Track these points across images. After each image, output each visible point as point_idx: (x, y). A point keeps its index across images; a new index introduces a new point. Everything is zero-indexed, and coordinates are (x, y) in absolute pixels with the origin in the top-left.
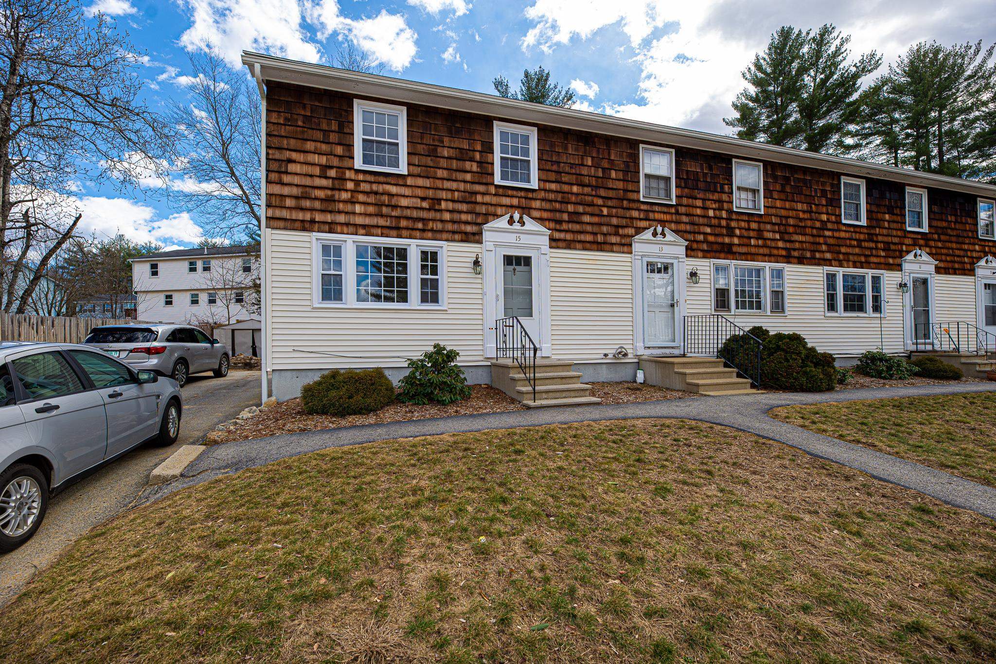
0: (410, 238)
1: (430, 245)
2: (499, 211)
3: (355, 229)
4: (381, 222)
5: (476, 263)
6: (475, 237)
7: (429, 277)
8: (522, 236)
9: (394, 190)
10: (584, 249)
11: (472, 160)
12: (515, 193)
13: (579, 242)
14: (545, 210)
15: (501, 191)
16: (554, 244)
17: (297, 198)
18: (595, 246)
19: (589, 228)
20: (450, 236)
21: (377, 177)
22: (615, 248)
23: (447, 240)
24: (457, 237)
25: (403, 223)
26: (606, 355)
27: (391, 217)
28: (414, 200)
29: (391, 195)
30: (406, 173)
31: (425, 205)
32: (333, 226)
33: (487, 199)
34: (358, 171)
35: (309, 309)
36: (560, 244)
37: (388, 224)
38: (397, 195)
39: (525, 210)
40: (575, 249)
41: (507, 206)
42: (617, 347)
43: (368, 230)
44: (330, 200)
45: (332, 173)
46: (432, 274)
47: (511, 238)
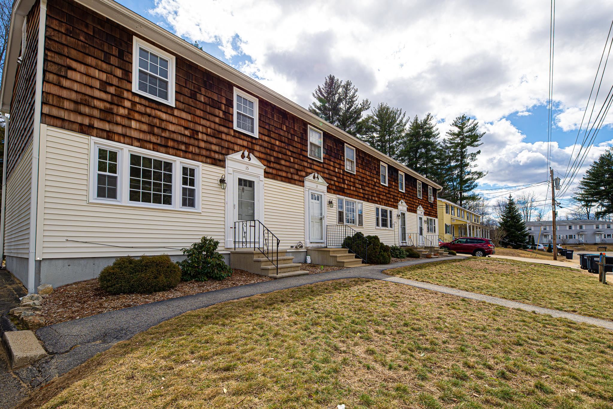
0: (176, 155)
1: (190, 163)
2: (236, 147)
3: (131, 140)
4: (154, 139)
5: (222, 181)
6: (220, 163)
7: (188, 187)
8: (249, 167)
9: (164, 116)
10: (282, 181)
11: (220, 109)
12: (245, 138)
13: (280, 176)
14: (262, 153)
15: (237, 134)
16: (266, 175)
17: (76, 102)
18: (287, 180)
19: (284, 168)
20: (204, 159)
21: (151, 103)
22: (297, 182)
23: (202, 162)
24: (208, 160)
25: (170, 143)
26: (292, 247)
27: (161, 137)
28: (179, 128)
29: (161, 120)
30: (174, 106)
31: (187, 133)
32: (110, 134)
33: (229, 138)
34: (135, 94)
35: (84, 203)
36: (270, 176)
37: (159, 142)
38: (166, 121)
39: (251, 150)
40: (277, 180)
41: (240, 145)
42: (298, 242)
43: (142, 143)
44: (109, 112)
45: (112, 90)
46: (190, 185)
47: (243, 167)
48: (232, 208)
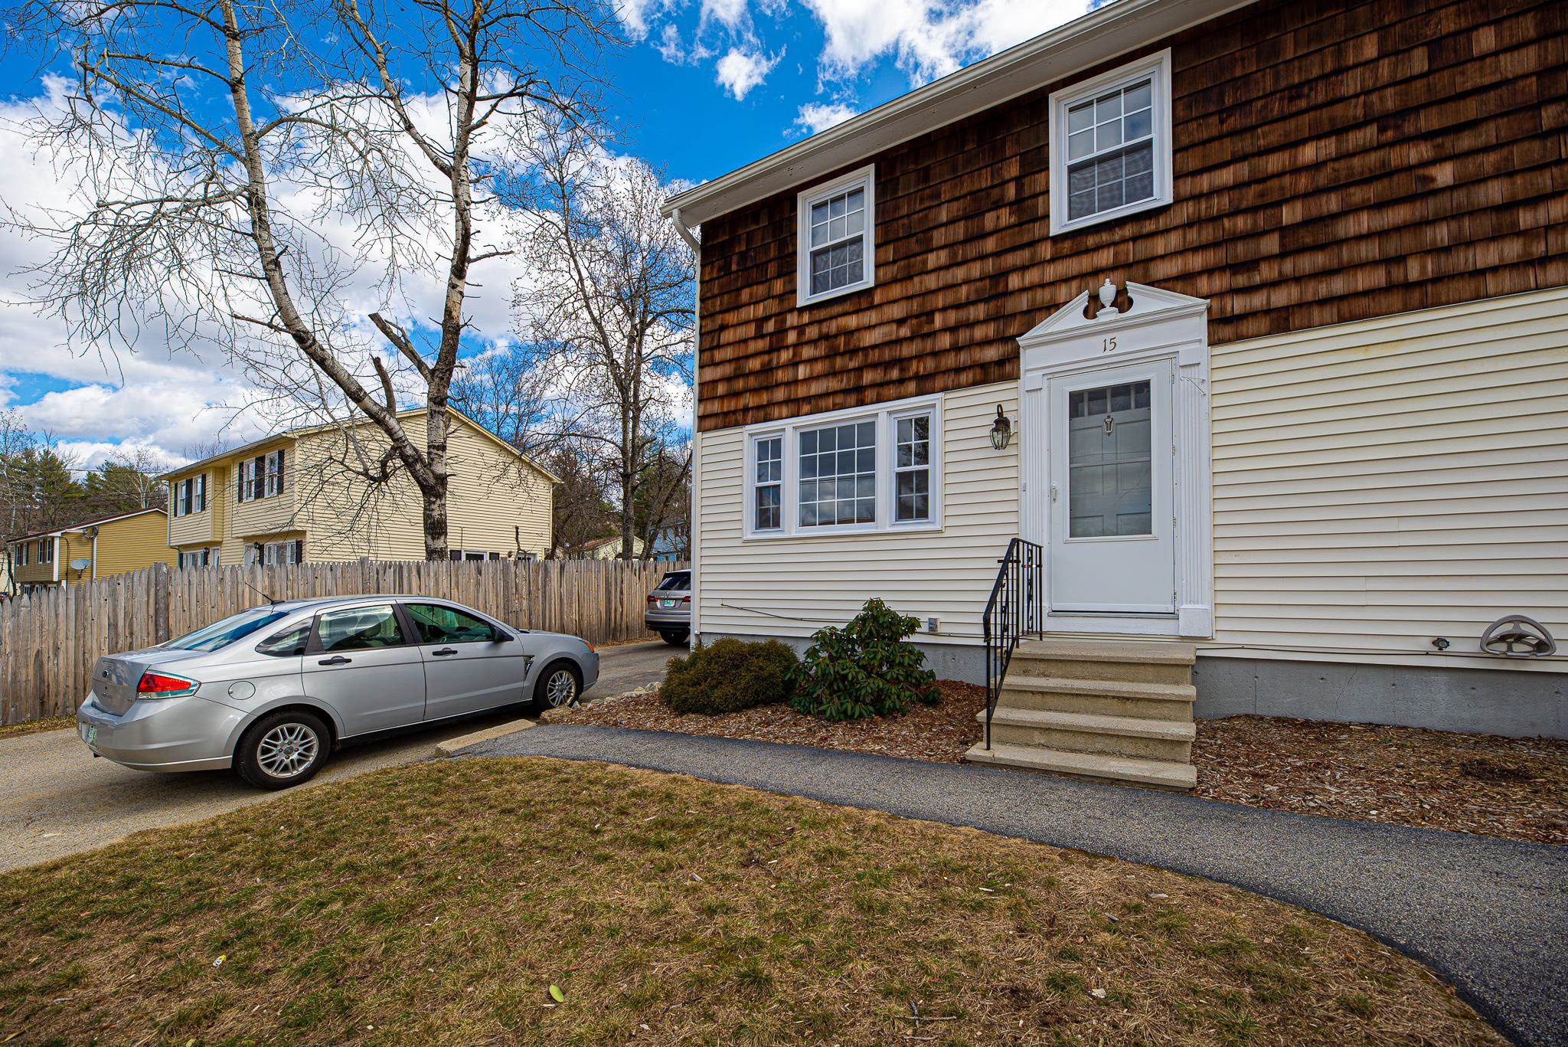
0: (879, 401)
1: (913, 405)
2: (1063, 292)
3: (796, 406)
4: (833, 384)
5: (1002, 424)
6: (1004, 369)
7: (914, 468)
8: (1119, 336)
9: (852, 321)
10: (1342, 319)
12: (1105, 237)
13: (1326, 301)
14: (1195, 250)
15: (1067, 245)
16: (1227, 331)
17: (728, 379)
19: (1369, 250)
20: (950, 379)
21: (829, 310)
22: (1491, 283)
23: (945, 389)
24: (964, 378)
25: (868, 377)
26: (1440, 643)
27: (849, 371)
28: (885, 329)
29: (849, 333)
30: (872, 285)
31: (905, 332)
32: (770, 410)
33: (1032, 276)
34: (810, 308)
35: (738, 543)
36: (1250, 326)
37: (844, 385)
38: (859, 329)
39: (1140, 269)
41: (1082, 276)
42: (1496, 616)
43: (815, 402)
44: (767, 370)
45: (770, 326)
46: (917, 463)
47: (1091, 349)
48: (1046, 499)
